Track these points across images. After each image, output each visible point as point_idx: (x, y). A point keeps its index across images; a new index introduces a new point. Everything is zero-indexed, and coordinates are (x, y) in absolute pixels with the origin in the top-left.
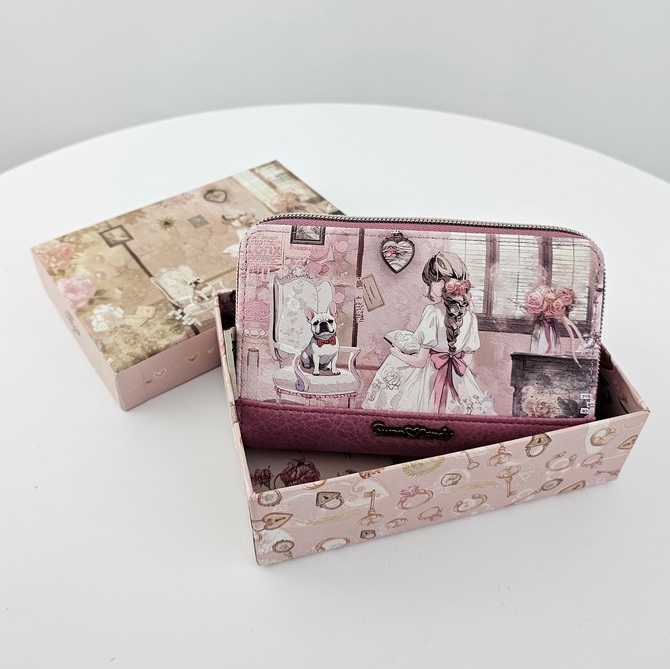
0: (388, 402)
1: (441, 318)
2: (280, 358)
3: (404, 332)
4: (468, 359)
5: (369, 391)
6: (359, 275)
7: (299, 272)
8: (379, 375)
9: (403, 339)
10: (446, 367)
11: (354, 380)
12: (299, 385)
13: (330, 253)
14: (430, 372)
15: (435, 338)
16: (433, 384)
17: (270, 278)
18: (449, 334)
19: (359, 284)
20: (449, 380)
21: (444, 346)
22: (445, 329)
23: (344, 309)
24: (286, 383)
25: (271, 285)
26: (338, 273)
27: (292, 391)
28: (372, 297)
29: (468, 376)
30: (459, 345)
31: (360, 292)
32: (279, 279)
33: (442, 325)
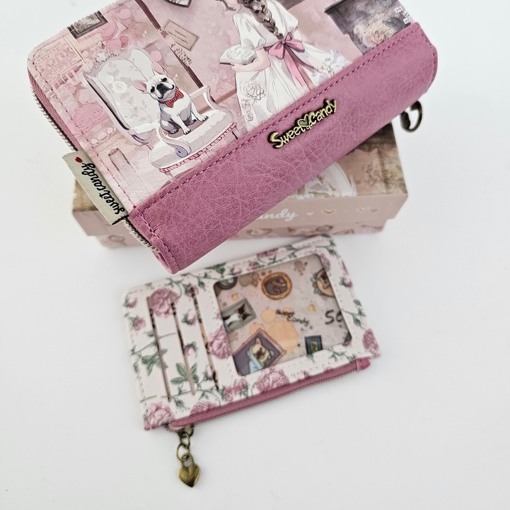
0: (266, 111)
1: (252, 19)
2: (143, 141)
3: (233, 48)
4: (297, 35)
5: (243, 114)
6: (158, 26)
7: (102, 56)
8: (241, 95)
9: (236, 54)
10: (286, 52)
11: (225, 114)
12: (180, 152)
13: (119, 24)
14: (278, 65)
15: (259, 37)
16: (289, 72)
17: (80, 77)
18: (268, 27)
19: (164, 34)
20: (297, 61)
21: (271, 38)
22: (262, 25)
23: (168, 62)
24: (167, 158)
25: (85, 84)
26: (138, 37)
27: (178, 162)
28: (183, 38)
29: (308, 48)
30: (281, 29)
31: (170, 40)
32: (88, 74)
33: (257, 24)
